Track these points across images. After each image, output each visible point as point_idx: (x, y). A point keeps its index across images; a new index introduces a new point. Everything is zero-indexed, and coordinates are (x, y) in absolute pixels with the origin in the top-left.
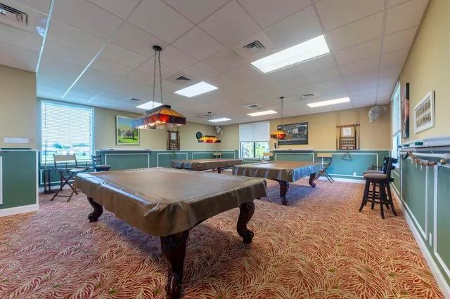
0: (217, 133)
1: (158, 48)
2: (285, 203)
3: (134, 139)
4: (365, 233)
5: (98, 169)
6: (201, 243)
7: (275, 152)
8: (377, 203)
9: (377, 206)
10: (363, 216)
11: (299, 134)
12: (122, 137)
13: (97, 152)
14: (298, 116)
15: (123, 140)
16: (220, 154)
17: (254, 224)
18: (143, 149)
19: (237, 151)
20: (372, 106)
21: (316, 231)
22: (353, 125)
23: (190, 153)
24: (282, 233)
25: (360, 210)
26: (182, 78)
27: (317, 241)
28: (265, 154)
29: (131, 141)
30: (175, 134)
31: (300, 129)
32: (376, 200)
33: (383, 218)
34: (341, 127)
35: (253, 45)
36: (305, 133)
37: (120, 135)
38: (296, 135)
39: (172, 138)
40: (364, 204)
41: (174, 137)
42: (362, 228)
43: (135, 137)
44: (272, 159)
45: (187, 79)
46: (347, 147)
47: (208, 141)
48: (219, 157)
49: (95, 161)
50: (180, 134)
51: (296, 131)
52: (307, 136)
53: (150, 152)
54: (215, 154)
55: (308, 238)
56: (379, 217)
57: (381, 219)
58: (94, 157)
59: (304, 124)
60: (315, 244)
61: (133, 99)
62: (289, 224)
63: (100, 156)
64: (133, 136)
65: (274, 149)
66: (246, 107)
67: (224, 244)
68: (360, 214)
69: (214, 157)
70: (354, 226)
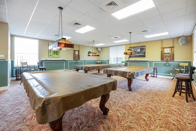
0: (98, 51)
1: (61, 8)
2: (130, 90)
3: (57, 54)
4: (175, 111)
5: (40, 69)
6: (80, 113)
7: (128, 61)
8: (183, 93)
9: (184, 95)
10: (175, 100)
11: (141, 52)
12: (51, 53)
13: (40, 61)
14: (140, 43)
15: (52, 55)
16: (100, 62)
17: (111, 103)
18: (62, 60)
19: (108, 60)
20: (181, 37)
21: (146, 109)
22: (170, 47)
23: (85, 61)
24: (126, 109)
25: (173, 96)
26: (76, 24)
27: (146, 115)
28: (122, 62)
29: (55, 55)
30: (77, 52)
31: (141, 50)
32: (183, 91)
33: (187, 101)
34: (164, 48)
35: (111, 4)
36: (144, 51)
37: (50, 52)
38: (139, 53)
39: (76, 54)
40: (175, 92)
41: (77, 53)
42: (174, 108)
43: (58, 53)
44: (126, 65)
45: (79, 24)
46: (167, 59)
47: (93, 55)
48: (99, 63)
49: (39, 65)
50: (80, 52)
51: (139, 50)
52: (145, 53)
53: (65, 61)
54: (97, 62)
55: (141, 113)
56: (184, 101)
57: (186, 102)
58: (38, 63)
59: (143, 46)
60: (144, 118)
61: (56, 35)
62: (131, 103)
63: (41, 63)
64: (57, 53)
65: (128, 60)
66: (111, 38)
67: (92, 114)
68: (173, 98)
69: (97, 63)
70: (169, 106)
